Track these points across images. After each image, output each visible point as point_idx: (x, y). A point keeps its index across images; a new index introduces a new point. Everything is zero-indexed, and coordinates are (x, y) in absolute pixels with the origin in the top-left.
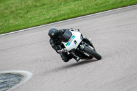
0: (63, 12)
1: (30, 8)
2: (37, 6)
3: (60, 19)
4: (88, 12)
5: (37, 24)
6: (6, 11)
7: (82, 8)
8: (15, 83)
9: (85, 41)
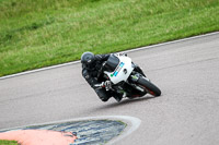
1: (140, 16)
3: (186, 34)
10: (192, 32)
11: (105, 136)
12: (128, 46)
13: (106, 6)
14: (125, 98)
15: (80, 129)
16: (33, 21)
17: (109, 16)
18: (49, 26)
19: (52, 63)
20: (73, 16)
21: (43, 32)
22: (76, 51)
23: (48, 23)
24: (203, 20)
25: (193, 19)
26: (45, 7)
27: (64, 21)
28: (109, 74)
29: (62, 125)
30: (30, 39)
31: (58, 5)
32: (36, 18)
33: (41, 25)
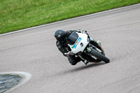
0: (63, 12)
1: (29, 7)
2: (36, 6)
3: (59, 18)
4: (88, 12)
5: (37, 24)
6: (5, 11)
7: (82, 8)
9: (93, 43)
10: (63, 17)
12: (23, 27)
17: (10, 8)
24: (70, 9)
25: (64, 9)
28: (71, 46)
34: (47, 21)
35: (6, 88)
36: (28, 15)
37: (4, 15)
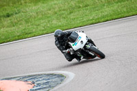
0: (106, 13)
1: (74, 8)
2: (80, 7)
3: (103, 20)
4: (131, 14)
5: (80, 25)
6: (49, 12)
7: (125, 10)
8: (58, 84)
10: (106, 19)
11: (52, 84)
13: (53, 3)
14: (82, 59)
15: (36, 80)
16: (7, 12)
17: (54, 9)
18: (17, 15)
19: (19, 38)
20: (32, 9)
21: (13, 18)
22: (34, 30)
23: (16, 13)
24: (113, 11)
25: (107, 10)
26: (14, 3)
27: (27, 12)
28: (71, 44)
29: (25, 77)
30: (5, 23)
31: (23, 2)
32: (9, 10)
33: (12, 14)
34: (91, 22)
35: (50, 87)
36: (72, 16)
37: (48, 15)
